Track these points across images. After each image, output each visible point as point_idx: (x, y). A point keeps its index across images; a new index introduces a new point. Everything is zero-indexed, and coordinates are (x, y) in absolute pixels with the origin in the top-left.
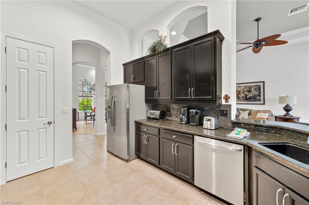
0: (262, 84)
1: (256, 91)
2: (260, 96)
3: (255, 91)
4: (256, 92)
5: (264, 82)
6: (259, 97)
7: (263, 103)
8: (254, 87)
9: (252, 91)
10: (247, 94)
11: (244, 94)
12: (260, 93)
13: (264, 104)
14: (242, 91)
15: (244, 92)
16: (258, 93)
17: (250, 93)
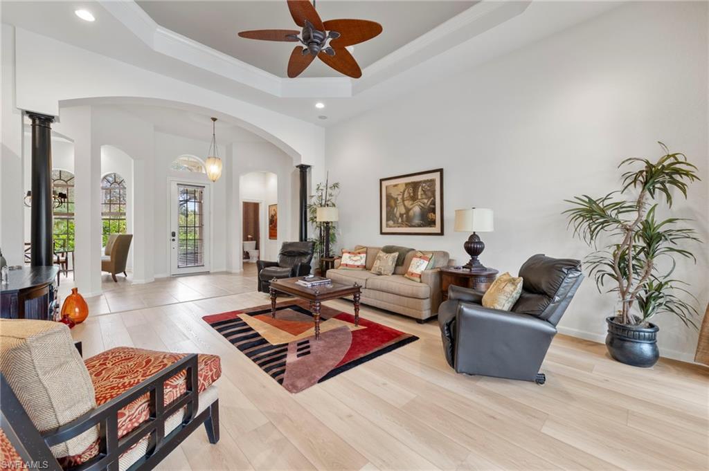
0: (436, 176)
1: (426, 198)
2: (434, 211)
3: (424, 197)
4: (426, 201)
5: (441, 171)
6: (432, 214)
7: (440, 232)
8: (422, 187)
9: (419, 197)
10: (411, 207)
11: (405, 206)
12: (434, 204)
13: (442, 233)
14: (400, 198)
15: (403, 201)
16: (430, 204)
17: (416, 203)
